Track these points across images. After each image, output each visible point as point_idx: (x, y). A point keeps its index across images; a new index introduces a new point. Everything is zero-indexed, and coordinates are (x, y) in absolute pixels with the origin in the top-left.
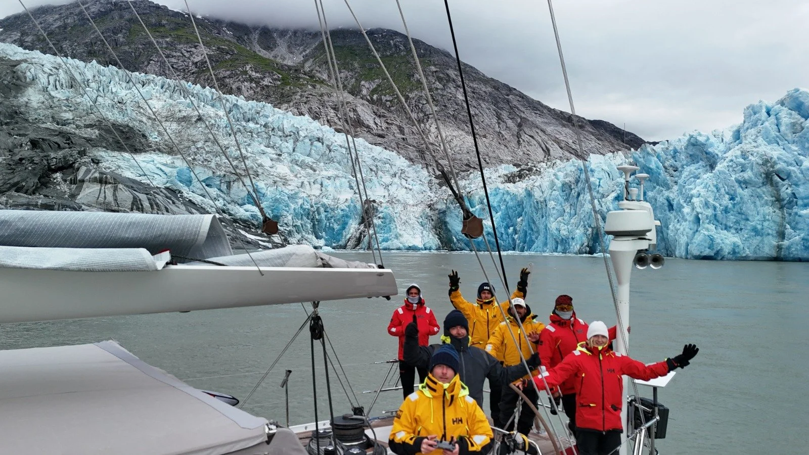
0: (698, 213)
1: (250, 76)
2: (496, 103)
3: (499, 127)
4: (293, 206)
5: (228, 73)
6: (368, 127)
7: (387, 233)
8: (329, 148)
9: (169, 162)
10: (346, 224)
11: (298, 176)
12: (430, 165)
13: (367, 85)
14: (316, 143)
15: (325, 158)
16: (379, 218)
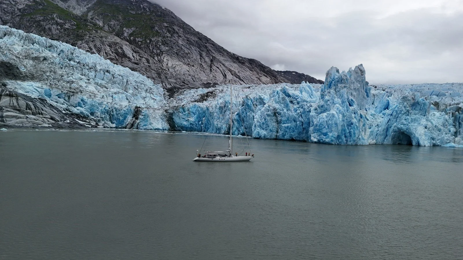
0: (256, 124)
1: (56, 21)
2: (199, 47)
3: (201, 61)
4: (100, 108)
5: (42, 18)
6: (129, 58)
7: (146, 122)
8: (113, 76)
9: (40, 86)
10: (126, 117)
11: (100, 91)
12: (164, 82)
13: (127, 31)
14: (106, 73)
15: (112, 81)
16: (142, 115)
